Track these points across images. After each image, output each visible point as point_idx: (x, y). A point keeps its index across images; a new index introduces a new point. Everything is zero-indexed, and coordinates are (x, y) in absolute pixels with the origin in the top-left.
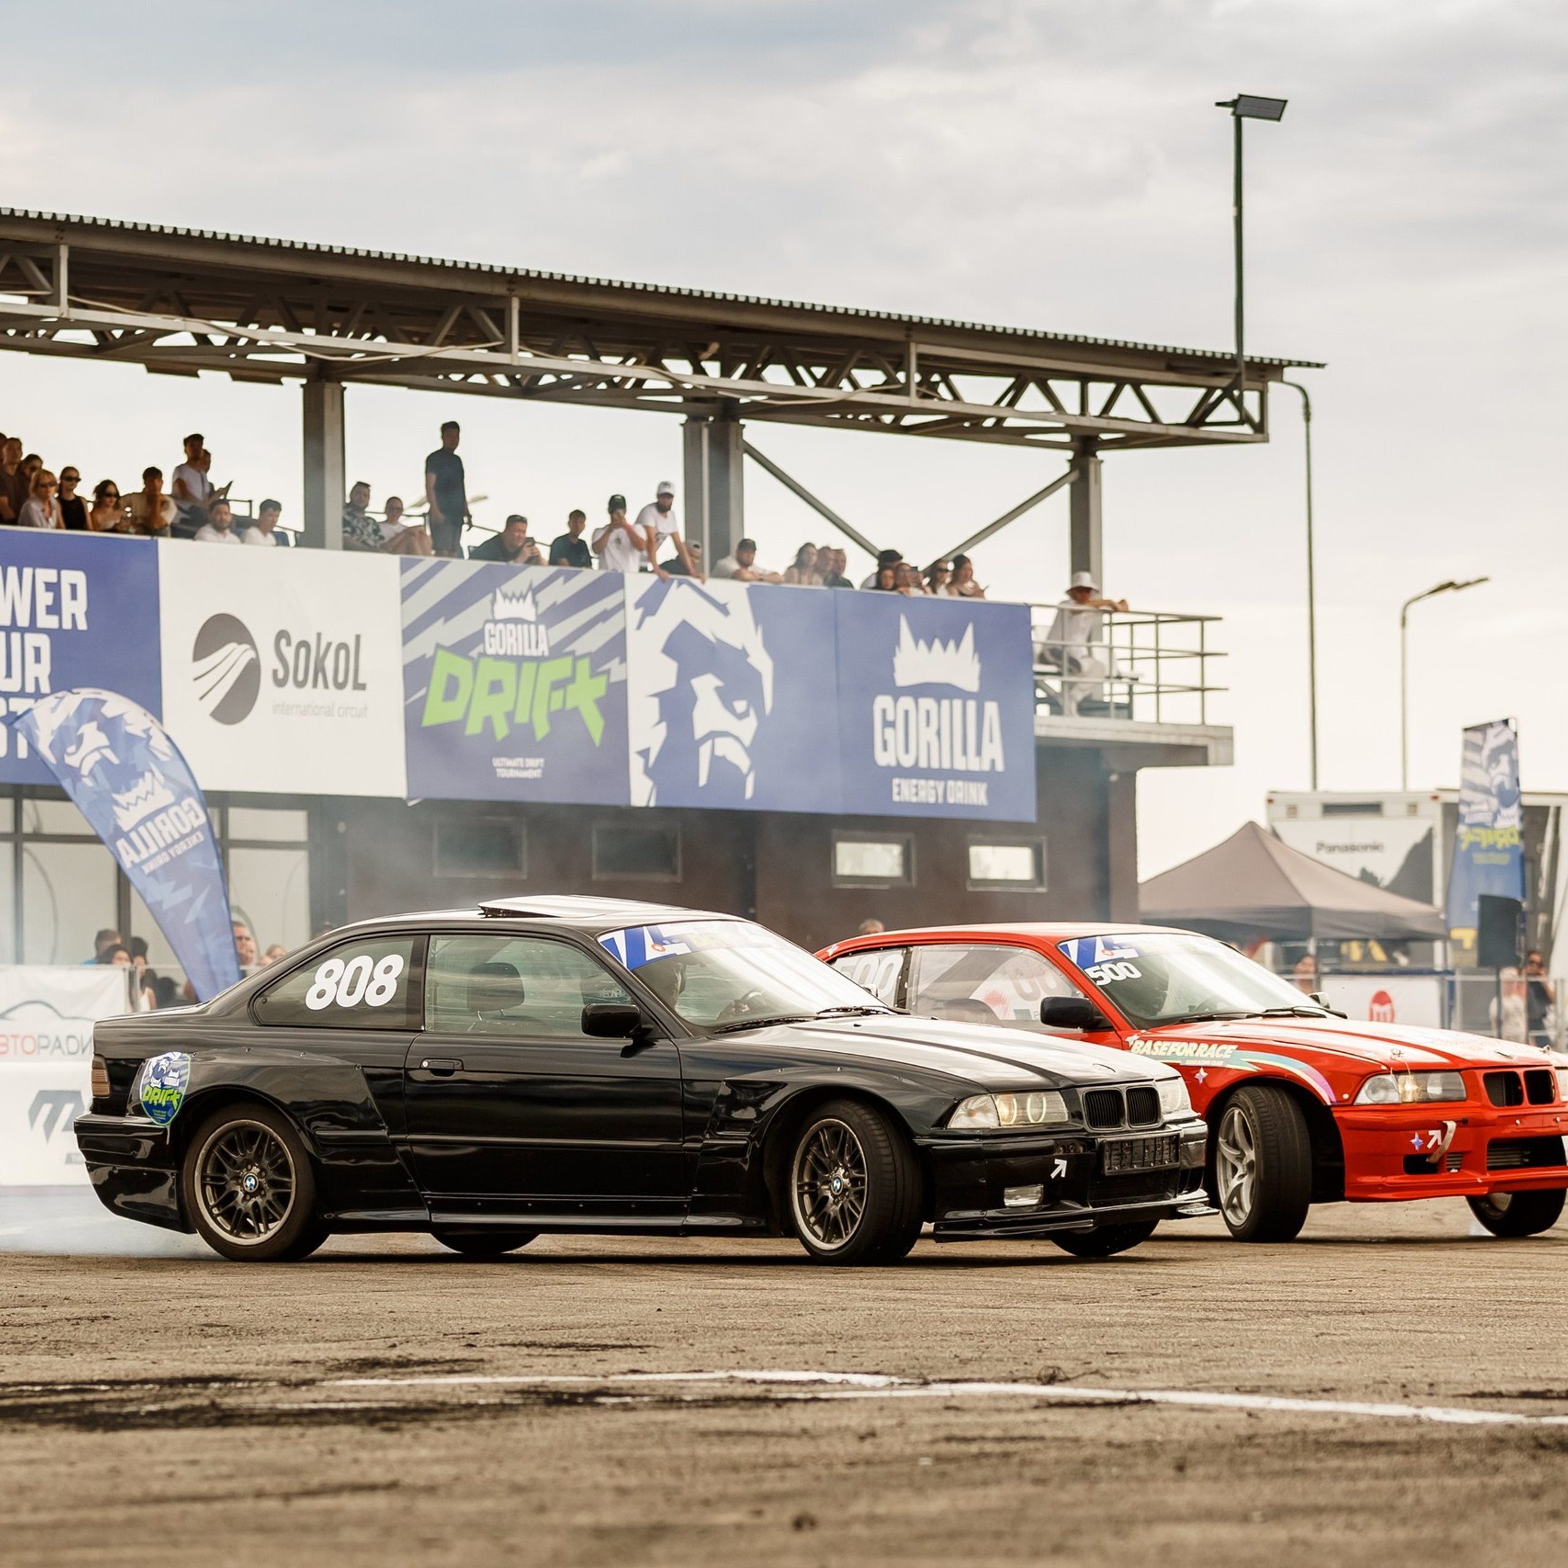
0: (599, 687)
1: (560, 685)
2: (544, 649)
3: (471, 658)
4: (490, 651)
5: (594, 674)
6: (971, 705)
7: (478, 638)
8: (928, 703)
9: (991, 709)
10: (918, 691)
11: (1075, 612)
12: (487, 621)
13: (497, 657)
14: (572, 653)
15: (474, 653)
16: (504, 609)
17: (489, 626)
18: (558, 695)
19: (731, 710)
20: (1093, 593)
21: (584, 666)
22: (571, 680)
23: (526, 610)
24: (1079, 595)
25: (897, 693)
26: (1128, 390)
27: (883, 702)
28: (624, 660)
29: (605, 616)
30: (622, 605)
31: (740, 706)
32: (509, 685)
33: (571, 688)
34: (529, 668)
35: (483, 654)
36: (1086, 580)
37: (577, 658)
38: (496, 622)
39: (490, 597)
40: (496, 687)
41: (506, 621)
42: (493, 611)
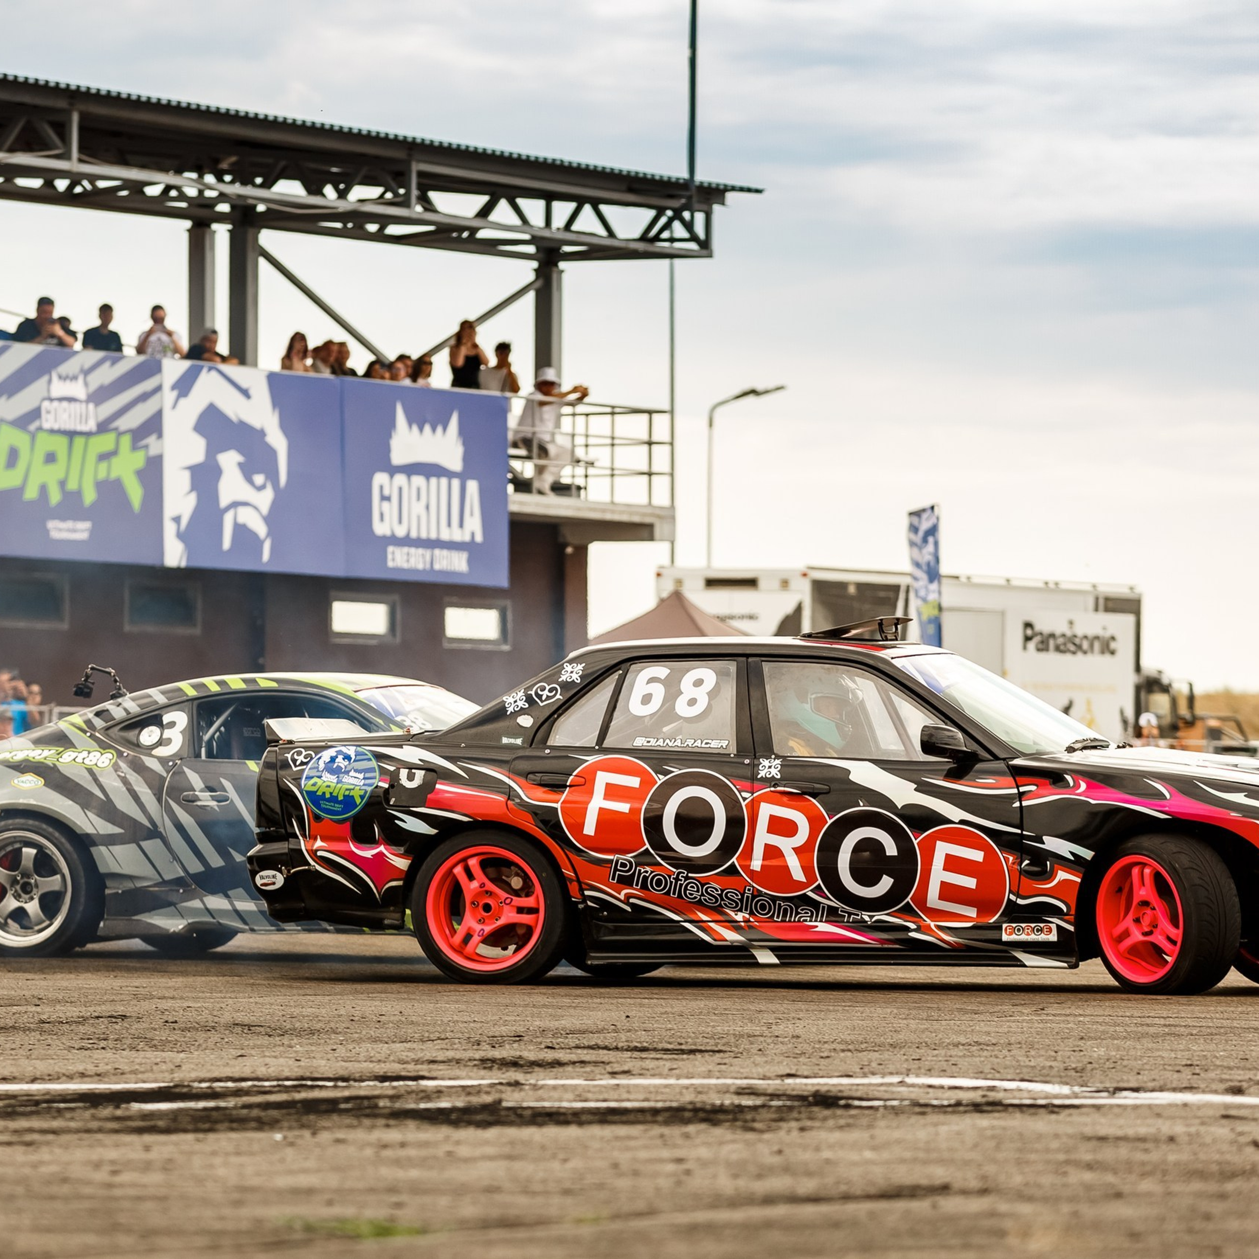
0: (138, 460)
1: (104, 457)
2: (91, 425)
3: (29, 432)
4: (47, 425)
5: (135, 447)
6: (456, 483)
7: (35, 414)
8: (418, 480)
9: (473, 486)
10: (411, 470)
11: (542, 404)
12: (44, 399)
13: (52, 431)
14: (116, 429)
15: (32, 427)
16: (59, 388)
17: (46, 404)
18: (103, 466)
19: (251, 482)
20: (557, 387)
21: (126, 440)
22: (114, 453)
23: (78, 389)
24: (544, 389)
25: (393, 471)
26: (587, 209)
27: (380, 479)
28: (160, 436)
29: (144, 397)
30: (158, 389)
31: (259, 479)
32: (62, 455)
33: (115, 460)
34: (79, 441)
35: (40, 429)
36: (550, 374)
37: (120, 434)
38: (51, 400)
39: (45, 378)
40: (50, 458)
41: (61, 399)
42: (49, 391)
